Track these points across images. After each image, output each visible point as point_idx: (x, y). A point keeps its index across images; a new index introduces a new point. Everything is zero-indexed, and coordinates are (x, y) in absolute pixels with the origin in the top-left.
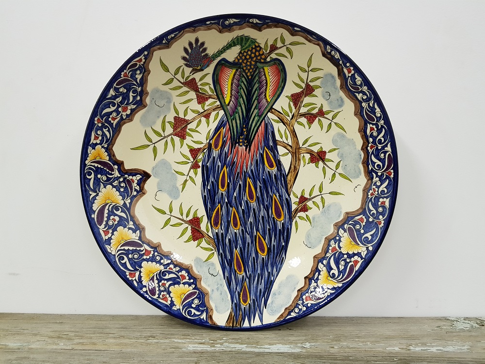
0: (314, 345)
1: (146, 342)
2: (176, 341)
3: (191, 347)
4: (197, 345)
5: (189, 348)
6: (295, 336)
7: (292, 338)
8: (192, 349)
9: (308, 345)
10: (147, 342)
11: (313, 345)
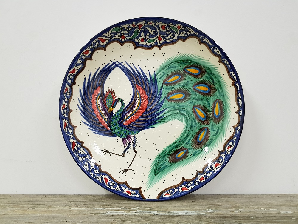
0: (217, 211)
1: (69, 209)
2: (96, 209)
3: (109, 213)
4: (114, 211)
5: (107, 213)
6: (198, 206)
7: (196, 207)
8: (110, 214)
9: (211, 211)
10: (71, 209)
11: (215, 211)
